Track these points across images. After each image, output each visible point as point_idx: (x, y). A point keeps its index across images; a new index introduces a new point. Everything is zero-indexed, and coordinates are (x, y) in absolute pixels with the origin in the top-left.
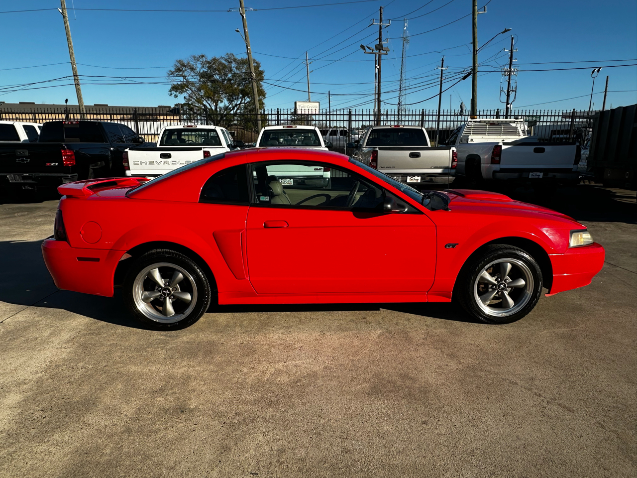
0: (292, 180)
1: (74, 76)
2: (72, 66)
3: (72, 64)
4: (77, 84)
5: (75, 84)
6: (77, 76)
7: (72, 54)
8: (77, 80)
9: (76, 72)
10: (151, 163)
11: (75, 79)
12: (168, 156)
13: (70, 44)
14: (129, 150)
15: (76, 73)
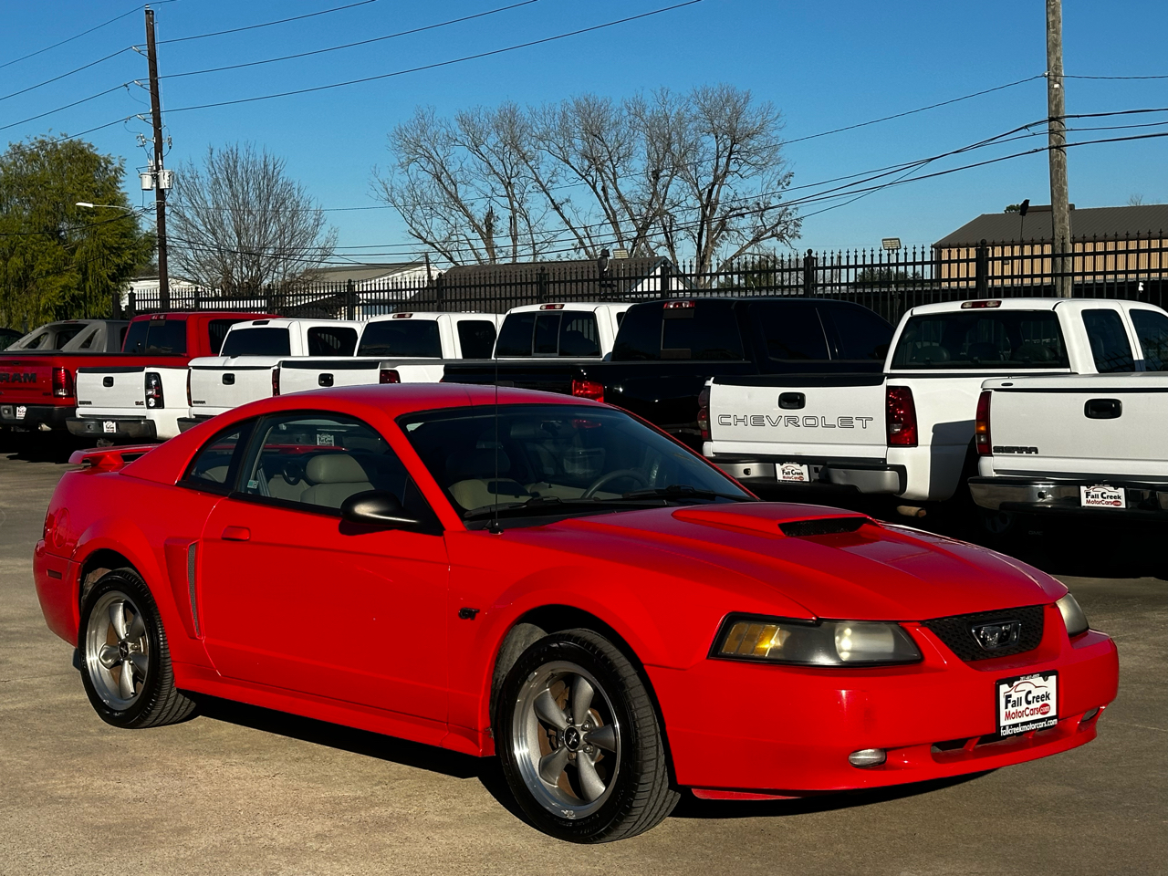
0: (1121, 491)
1: (1051, 119)
2: (1050, 88)
3: (1049, 80)
4: (1057, 147)
5: (1050, 148)
6: (1057, 119)
7: (1056, 45)
8: (1058, 132)
9: (1058, 106)
10: (758, 421)
11: (1051, 132)
12: (797, 400)
13: (1054, 12)
14: (714, 382)
15: (1057, 111)
